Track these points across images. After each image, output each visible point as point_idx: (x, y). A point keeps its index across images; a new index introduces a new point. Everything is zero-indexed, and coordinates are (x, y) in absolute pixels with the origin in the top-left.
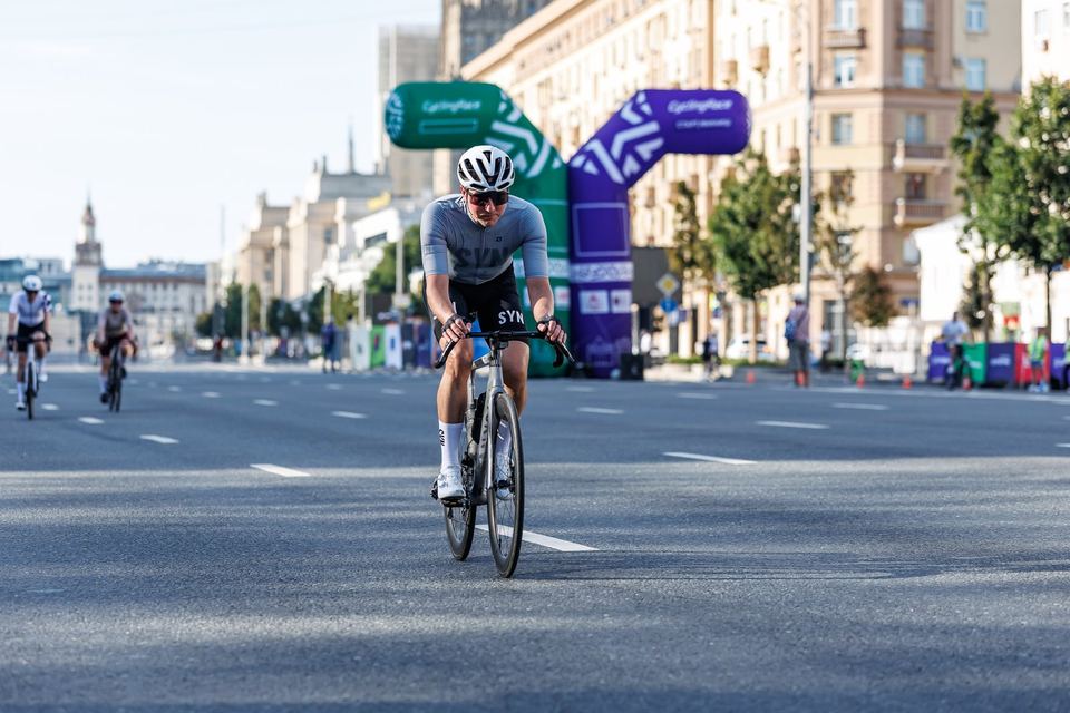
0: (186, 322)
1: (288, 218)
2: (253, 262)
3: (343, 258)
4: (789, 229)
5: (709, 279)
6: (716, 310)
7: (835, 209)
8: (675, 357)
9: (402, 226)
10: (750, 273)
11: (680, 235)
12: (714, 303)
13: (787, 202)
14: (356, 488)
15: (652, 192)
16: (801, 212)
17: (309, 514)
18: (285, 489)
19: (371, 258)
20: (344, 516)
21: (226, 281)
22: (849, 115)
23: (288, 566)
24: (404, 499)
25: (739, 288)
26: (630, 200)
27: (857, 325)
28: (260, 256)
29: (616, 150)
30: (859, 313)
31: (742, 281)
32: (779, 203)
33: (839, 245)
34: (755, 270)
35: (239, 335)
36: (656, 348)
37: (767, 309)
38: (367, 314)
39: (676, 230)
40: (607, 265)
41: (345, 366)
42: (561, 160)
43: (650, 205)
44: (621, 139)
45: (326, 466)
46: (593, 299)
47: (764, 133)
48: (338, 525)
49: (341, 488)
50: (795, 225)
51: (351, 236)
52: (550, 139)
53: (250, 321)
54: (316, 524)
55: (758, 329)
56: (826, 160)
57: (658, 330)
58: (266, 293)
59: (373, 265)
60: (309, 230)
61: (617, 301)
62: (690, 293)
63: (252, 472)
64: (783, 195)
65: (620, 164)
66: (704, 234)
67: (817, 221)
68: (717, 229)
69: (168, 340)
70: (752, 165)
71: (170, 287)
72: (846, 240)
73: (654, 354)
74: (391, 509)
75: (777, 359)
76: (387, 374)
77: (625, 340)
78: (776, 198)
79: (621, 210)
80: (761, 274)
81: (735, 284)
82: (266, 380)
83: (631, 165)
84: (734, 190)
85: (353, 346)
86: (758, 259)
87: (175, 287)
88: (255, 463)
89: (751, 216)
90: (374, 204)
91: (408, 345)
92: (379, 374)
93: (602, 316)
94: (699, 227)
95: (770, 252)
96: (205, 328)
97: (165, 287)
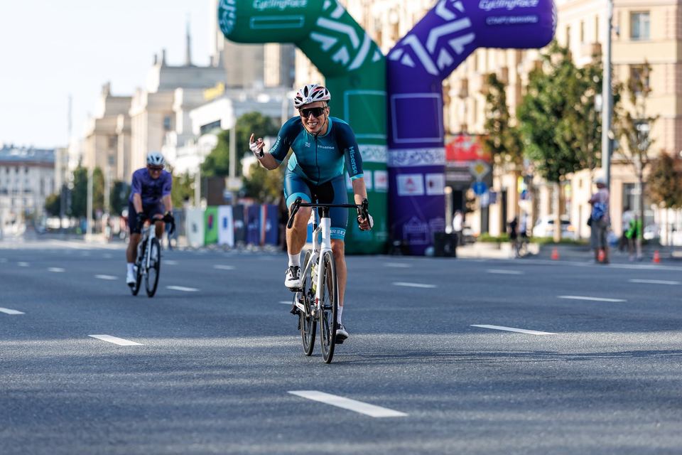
0: (36, 203)
1: (130, 106)
2: (97, 147)
3: (180, 144)
4: (591, 118)
5: (517, 164)
6: (524, 191)
7: (634, 100)
8: (485, 235)
9: (235, 114)
10: (555, 159)
11: (490, 123)
12: (522, 186)
13: (589, 93)
14: (185, 356)
15: (465, 83)
16: (602, 102)
17: (141, 381)
18: (119, 357)
19: (207, 144)
20: (173, 384)
21: (73, 165)
22: (647, 13)
23: (118, 430)
24: (230, 367)
25: (545, 172)
26: (444, 91)
27: (654, 206)
28: (104, 142)
29: (431, 44)
30: (655, 195)
31: (548, 165)
32: (583, 93)
33: (637, 132)
34: (560, 156)
35: (85, 216)
36: (469, 228)
37: (571, 191)
38: (202, 196)
39: (487, 118)
40: (423, 151)
41: (182, 243)
42: (380, 53)
43: (464, 95)
44: (435, 34)
45: (158, 337)
46: (410, 182)
47: (568, 29)
48: (167, 392)
49: (172, 357)
50: (597, 114)
51: (188, 123)
52: (371, 34)
53: (94, 202)
54: (147, 391)
55: (562, 210)
56: (625, 55)
57: (471, 211)
58: (110, 176)
59: (207, 151)
60: (149, 119)
61: (431, 184)
62: (500, 177)
63: (90, 342)
64: (586, 86)
65: (434, 57)
66: (513, 122)
67: (617, 110)
68: (524, 118)
69: (20, 220)
70: (557, 58)
71: (22, 171)
72: (643, 128)
73: (466, 232)
74: (217, 376)
75: (580, 237)
76: (221, 251)
77: (439, 220)
78: (580, 89)
79: (436, 99)
80: (565, 159)
81: (541, 168)
82: (108, 256)
83: (445, 58)
84: (541, 81)
85: (188, 225)
86: (562, 145)
87: (27, 171)
88: (93, 334)
89: (557, 105)
90: (209, 94)
91: (239, 224)
92: (212, 251)
93: (418, 198)
94: (508, 116)
95: (574, 139)
96: (54, 208)
97: (17, 171)
